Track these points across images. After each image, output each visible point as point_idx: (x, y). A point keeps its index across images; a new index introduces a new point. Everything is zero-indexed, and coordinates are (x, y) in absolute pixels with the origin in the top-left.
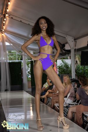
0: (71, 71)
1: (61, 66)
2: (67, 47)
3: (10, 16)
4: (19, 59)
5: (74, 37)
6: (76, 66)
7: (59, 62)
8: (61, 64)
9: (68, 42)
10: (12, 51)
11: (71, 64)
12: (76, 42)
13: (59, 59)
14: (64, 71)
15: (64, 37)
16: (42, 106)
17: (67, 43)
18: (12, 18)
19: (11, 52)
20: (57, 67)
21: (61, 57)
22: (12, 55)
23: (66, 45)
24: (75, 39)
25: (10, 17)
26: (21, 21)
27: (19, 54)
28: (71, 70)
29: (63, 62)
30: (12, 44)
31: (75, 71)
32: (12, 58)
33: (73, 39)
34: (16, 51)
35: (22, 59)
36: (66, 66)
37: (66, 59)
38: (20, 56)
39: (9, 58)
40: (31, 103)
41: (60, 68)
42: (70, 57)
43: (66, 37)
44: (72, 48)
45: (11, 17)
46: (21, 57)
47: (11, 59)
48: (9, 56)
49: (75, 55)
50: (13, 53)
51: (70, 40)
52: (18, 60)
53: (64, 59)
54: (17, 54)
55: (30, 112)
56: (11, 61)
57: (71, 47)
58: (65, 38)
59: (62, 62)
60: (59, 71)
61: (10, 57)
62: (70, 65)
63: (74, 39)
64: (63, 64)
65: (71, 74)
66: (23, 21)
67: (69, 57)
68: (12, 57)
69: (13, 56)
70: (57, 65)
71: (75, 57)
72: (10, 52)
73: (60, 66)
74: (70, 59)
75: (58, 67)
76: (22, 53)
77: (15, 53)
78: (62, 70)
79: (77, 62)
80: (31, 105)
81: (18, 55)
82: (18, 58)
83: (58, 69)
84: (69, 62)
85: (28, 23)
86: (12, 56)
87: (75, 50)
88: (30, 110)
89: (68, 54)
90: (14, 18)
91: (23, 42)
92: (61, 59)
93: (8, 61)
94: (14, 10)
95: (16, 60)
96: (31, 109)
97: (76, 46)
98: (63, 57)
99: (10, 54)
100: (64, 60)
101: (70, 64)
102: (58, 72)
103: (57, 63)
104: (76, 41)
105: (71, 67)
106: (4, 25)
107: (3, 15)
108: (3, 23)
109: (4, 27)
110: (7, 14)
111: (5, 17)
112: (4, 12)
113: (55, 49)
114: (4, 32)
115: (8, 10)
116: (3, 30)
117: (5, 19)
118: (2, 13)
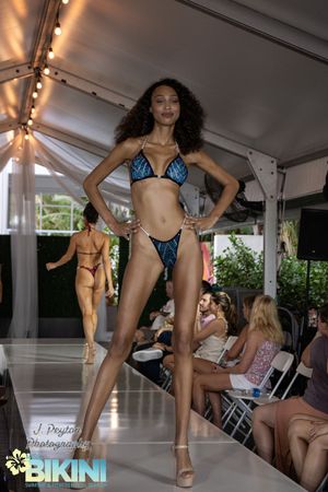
0: (263, 278)
1: (227, 259)
2: (252, 194)
3: (56, 74)
4: (79, 226)
5: (278, 159)
6: (280, 262)
7: (222, 245)
8: (227, 252)
9: (258, 174)
10: (57, 198)
11: (263, 252)
12: (285, 175)
13: (219, 234)
15: (242, 157)
16: (151, 395)
17: (252, 177)
18: (64, 81)
19: (51, 198)
20: (213, 260)
21: (229, 228)
22: (57, 210)
23: (247, 184)
24: (282, 167)
25: (56, 77)
26: (94, 94)
27: (78, 207)
28: (262, 274)
29: (235, 244)
31: (278, 277)
32: (53, 220)
33: (275, 164)
36: (247, 259)
37: (245, 234)
39: (44, 221)
41: (222, 264)
42: (261, 228)
43: (249, 156)
44: (268, 195)
45: (59, 77)
47: (51, 225)
48: (44, 214)
49: (279, 222)
50: (57, 203)
51: (264, 167)
53: (238, 232)
54: (72, 208)
55: (109, 417)
56: (49, 233)
57: (264, 194)
58: (247, 159)
59: (230, 244)
60: (218, 276)
61: (48, 219)
62: (257, 256)
63: (278, 167)
64: (234, 251)
65: (261, 288)
66: (102, 94)
67: (256, 229)
68: (54, 217)
69: (60, 214)
70: (212, 254)
71: (279, 228)
72: (48, 200)
73: (224, 256)
74: (260, 234)
75: (216, 263)
77: (66, 204)
78: (230, 273)
79: (283, 245)
80: (116, 392)
81: (75, 211)
82: (76, 224)
83: (216, 269)
84: (254, 243)
85: (117, 100)
86: (56, 214)
87: (280, 203)
88: (109, 409)
89: (255, 216)
90: (71, 81)
92: (227, 232)
93: (40, 232)
94: (73, 54)
95: (66, 229)
96: (114, 401)
97: (282, 191)
98: (236, 226)
99: (48, 208)
100: (237, 236)
101: (259, 253)
102: (215, 278)
103: (213, 245)
104: (284, 171)
105: (262, 262)
106: (33, 103)
107: (32, 70)
108: (31, 96)
109: (33, 110)
110: (46, 66)
111: (38, 76)
112: (37, 59)
113: (208, 197)
114: (33, 130)
115: (51, 55)
116: (30, 123)
117: (39, 86)
118: (31, 62)
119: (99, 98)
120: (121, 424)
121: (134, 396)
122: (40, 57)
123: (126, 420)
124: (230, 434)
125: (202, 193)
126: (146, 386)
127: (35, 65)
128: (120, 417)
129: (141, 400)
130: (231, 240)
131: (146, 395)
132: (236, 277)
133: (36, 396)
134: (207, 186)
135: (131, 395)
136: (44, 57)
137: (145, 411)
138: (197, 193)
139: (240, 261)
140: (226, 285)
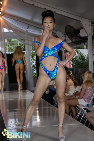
0: (88, 64)
1: (75, 58)
2: (82, 34)
5: (91, 20)
9: (84, 26)
10: (13, 40)
11: (88, 55)
14: (78, 64)
15: (78, 21)
17: (82, 28)
19: (11, 40)
21: (75, 47)
22: (13, 44)
23: (80, 31)
26: (23, 1)
27: (21, 43)
28: (88, 62)
29: (78, 52)
30: (12, 31)
32: (12, 48)
33: (90, 23)
34: (17, 39)
35: (24, 50)
36: (82, 57)
37: (81, 48)
38: (22, 45)
39: (9, 48)
40: (37, 106)
41: (73, 60)
42: (87, 46)
44: (89, 34)
47: (11, 50)
48: (8, 46)
49: (93, 43)
50: (13, 42)
51: (86, 24)
53: (79, 48)
54: (18, 43)
55: (36, 117)
56: (11, 53)
58: (80, 21)
60: (72, 65)
61: (10, 48)
62: (86, 56)
63: (92, 23)
64: (77, 55)
65: (88, 68)
67: (85, 47)
68: (12, 47)
69: (14, 46)
71: (93, 46)
72: (9, 41)
76: (25, 41)
77: (16, 42)
78: (76, 63)
80: (38, 108)
83: (71, 62)
84: (84, 52)
85: (31, 3)
87: (93, 37)
88: (36, 114)
89: (84, 42)
91: (26, 27)
92: (75, 49)
93: (7, 52)
96: (38, 113)
98: (78, 46)
99: (10, 44)
100: (78, 50)
102: (71, 66)
105: (88, 58)
106: (1, 6)
109: (1, 8)
113: (67, 36)
119: (25, 2)
120: (41, 120)
121: (45, 109)
123: (42, 118)
124: (79, 121)
125: (64, 35)
126: (49, 106)
128: (40, 117)
129: (47, 111)
131: (49, 109)
132: (79, 64)
133: (10, 111)
134: (66, 32)
135: (44, 109)
137: (49, 115)
138: (63, 35)
139: (80, 59)
140: (75, 68)
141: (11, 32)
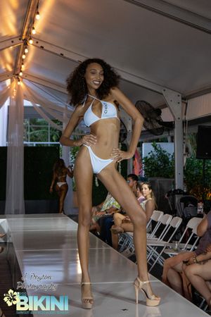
0: (174, 171)
1: (151, 158)
2: (166, 116)
3: (37, 42)
4: (54, 138)
5: (182, 94)
6: (185, 161)
7: (147, 149)
8: (151, 154)
9: (169, 103)
10: (39, 120)
11: (174, 153)
12: (187, 104)
13: (146, 142)
14: (156, 169)
15: (159, 93)
16: (104, 251)
17: (165, 106)
18: (42, 47)
19: (35, 120)
21: (152, 138)
22: (39, 129)
23: (162, 110)
24: (185, 99)
25: (37, 45)
26: (62, 55)
28: (174, 168)
29: (156, 149)
30: (38, 105)
31: (184, 171)
32: (37, 135)
33: (180, 97)
36: (163, 157)
37: (162, 142)
38: (55, 131)
39: (31, 135)
41: (148, 162)
42: (172, 138)
43: (163, 92)
44: (177, 118)
45: (40, 45)
46: (57, 133)
48: (31, 131)
49: (184, 134)
50: (39, 124)
51: (173, 99)
52: (52, 140)
53: (158, 141)
54: (49, 127)
56: (35, 144)
57: (174, 117)
58: (162, 94)
59: (153, 149)
60: (145, 170)
61: (33, 134)
62: (171, 156)
63: (182, 99)
64: (155, 153)
65: (174, 177)
66: (66, 54)
67: (169, 139)
68: (37, 133)
69: (41, 131)
70: (141, 155)
71: (184, 139)
72: (33, 122)
73: (149, 157)
74: (172, 141)
75: (143, 161)
77: (45, 124)
78: (153, 168)
79: (187, 150)
81: (51, 128)
82: (51, 137)
83: (144, 165)
84: (168, 148)
86: (39, 131)
87: (184, 122)
88: (75, 261)
89: (169, 130)
90: (47, 47)
92: (150, 141)
93: (29, 143)
94: (47, 30)
95: (46, 141)
97: (185, 114)
98: (156, 137)
99: (34, 128)
100: (157, 143)
101: (172, 154)
102: (144, 172)
103: (141, 149)
104: (186, 101)
105: (174, 160)
106: (23, 62)
107: (22, 41)
108: (21, 57)
109: (23, 66)
110: (30, 39)
111: (26, 44)
112: (24, 34)
114: (22, 78)
115: (34, 32)
116: (21, 74)
117: (26, 51)
118: (21, 36)
119: (65, 58)
122: (27, 33)
126: (100, 245)
127: (24, 38)
130: (153, 146)
132: (158, 170)
136: (29, 33)
139: (159, 160)
140: (150, 176)
141: (36, 106)
